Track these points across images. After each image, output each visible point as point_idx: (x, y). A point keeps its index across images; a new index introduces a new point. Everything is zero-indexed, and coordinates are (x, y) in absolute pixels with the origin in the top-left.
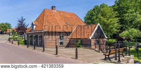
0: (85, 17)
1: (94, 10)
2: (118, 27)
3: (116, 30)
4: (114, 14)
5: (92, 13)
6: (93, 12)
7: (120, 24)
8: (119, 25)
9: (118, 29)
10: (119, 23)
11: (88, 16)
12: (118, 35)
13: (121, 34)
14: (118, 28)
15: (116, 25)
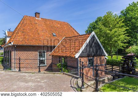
0: (87, 31)
1: (96, 22)
2: (125, 39)
3: (122, 44)
4: (119, 23)
5: (95, 26)
6: (96, 24)
7: (128, 36)
8: (127, 38)
9: (125, 43)
10: (127, 34)
11: (90, 29)
12: (124, 51)
13: (128, 49)
14: (125, 41)
15: (122, 37)
